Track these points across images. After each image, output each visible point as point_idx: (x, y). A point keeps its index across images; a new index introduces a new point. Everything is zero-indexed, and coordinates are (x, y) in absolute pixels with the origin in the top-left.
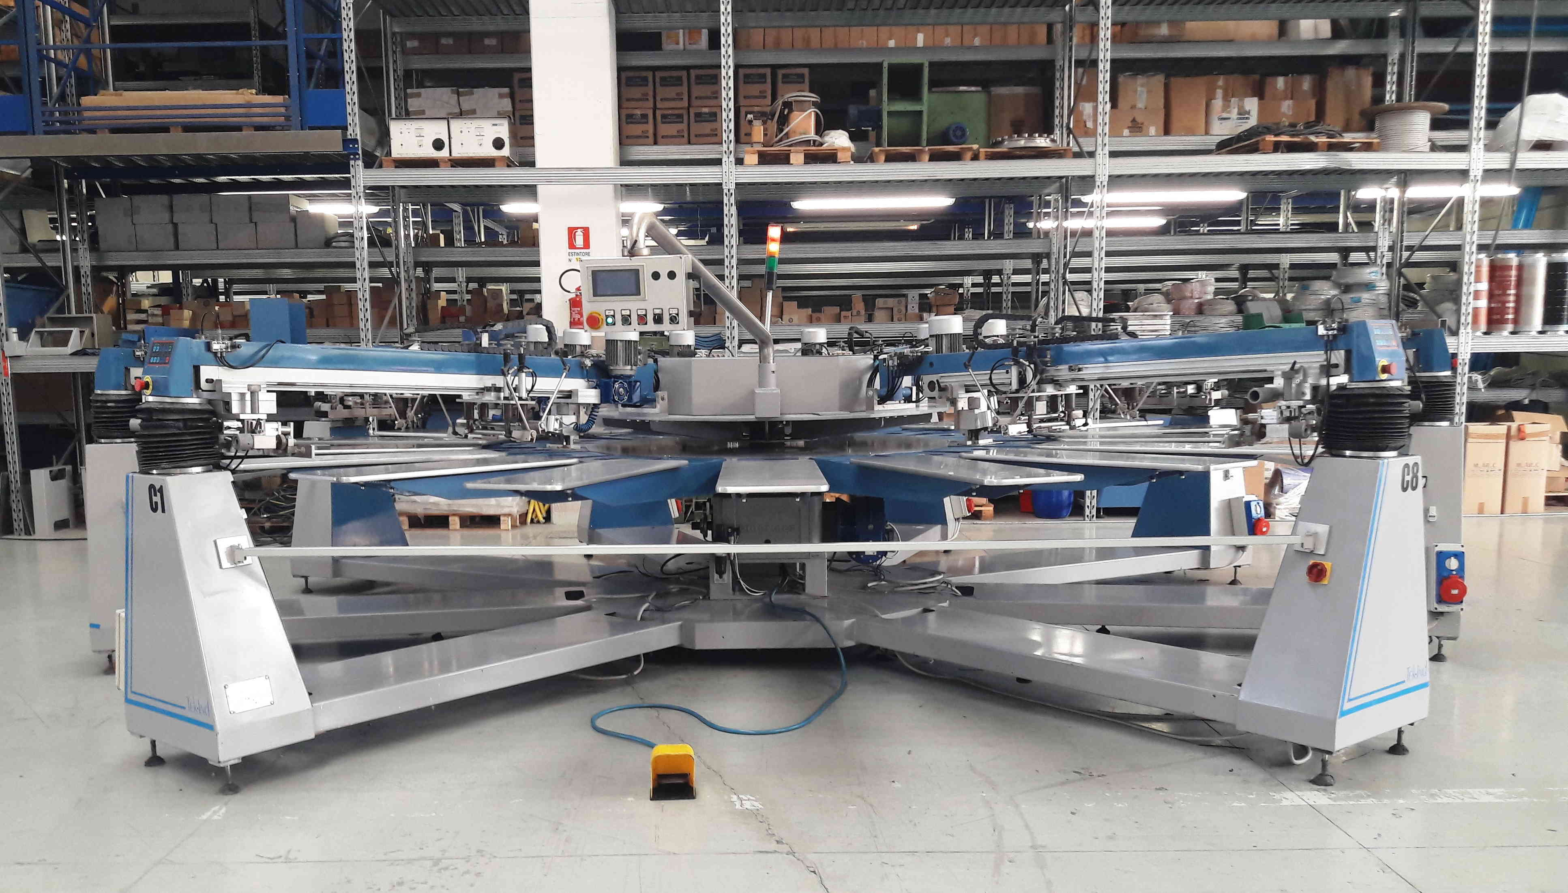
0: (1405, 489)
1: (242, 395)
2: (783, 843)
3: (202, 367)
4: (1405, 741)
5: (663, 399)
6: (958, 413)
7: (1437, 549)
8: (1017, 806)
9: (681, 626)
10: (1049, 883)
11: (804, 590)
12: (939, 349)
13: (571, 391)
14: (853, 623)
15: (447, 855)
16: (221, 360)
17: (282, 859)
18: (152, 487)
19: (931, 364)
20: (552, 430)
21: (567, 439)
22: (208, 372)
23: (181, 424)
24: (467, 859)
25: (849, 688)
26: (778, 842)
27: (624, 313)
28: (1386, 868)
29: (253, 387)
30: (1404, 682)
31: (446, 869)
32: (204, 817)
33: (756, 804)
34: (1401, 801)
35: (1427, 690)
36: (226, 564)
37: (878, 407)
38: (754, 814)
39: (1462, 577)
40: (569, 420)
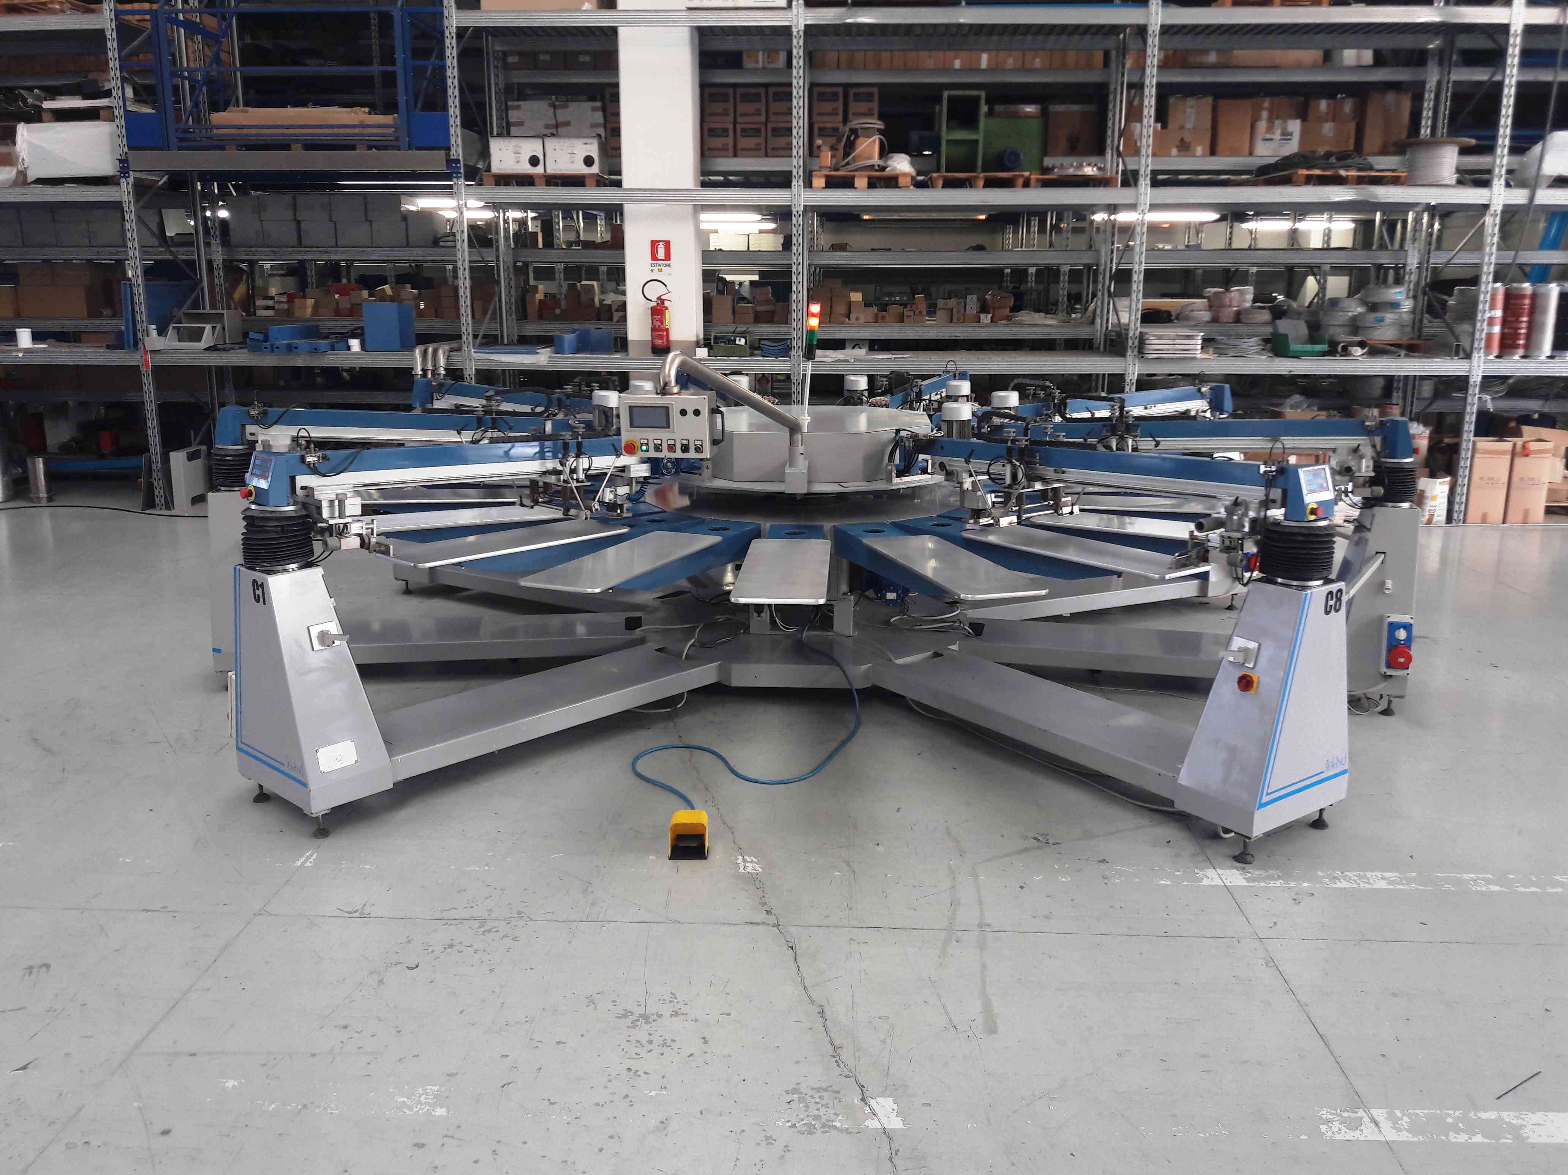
0: (1327, 613)
1: (332, 502)
2: (772, 914)
3: (297, 477)
4: (1325, 816)
5: (707, 468)
6: (963, 492)
7: (1389, 620)
8: (976, 876)
9: (720, 665)
10: (984, 966)
11: (832, 628)
12: (949, 434)
13: (624, 467)
14: (869, 668)
15: (493, 915)
16: (314, 470)
17: (357, 914)
18: (254, 581)
19: (942, 448)
20: (607, 501)
21: (621, 506)
22: (302, 480)
23: (279, 529)
24: (508, 921)
25: (861, 729)
26: (768, 912)
27: (656, 442)
28: (1271, 962)
29: (340, 497)
30: (1322, 773)
31: (489, 931)
32: (299, 863)
33: (757, 867)
34: (1305, 885)
35: (1346, 775)
36: (317, 646)
37: (896, 480)
38: (752, 879)
39: (1409, 648)
40: (623, 490)
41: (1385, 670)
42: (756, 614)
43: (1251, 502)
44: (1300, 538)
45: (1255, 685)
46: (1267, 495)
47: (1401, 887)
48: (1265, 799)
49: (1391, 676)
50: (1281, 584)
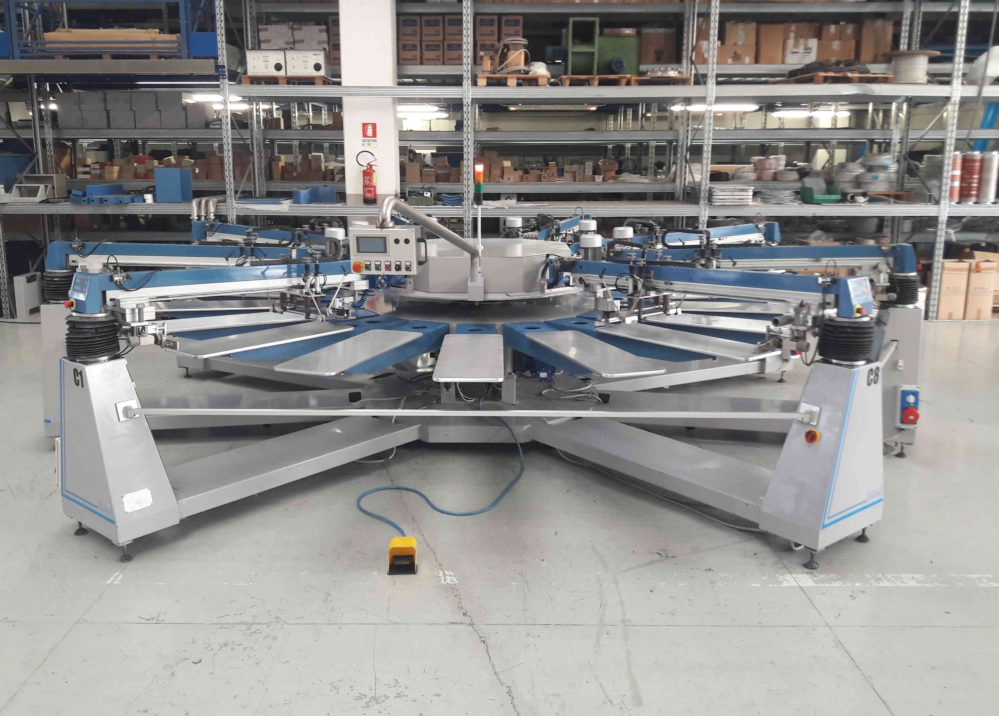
0: (869, 385)
1: (133, 310)
2: (467, 615)
3: (107, 292)
4: (867, 533)
5: (410, 283)
6: (597, 300)
7: (902, 389)
8: (617, 583)
9: (420, 427)
10: (628, 653)
11: (500, 398)
12: (586, 257)
13: (350, 283)
14: (529, 428)
15: (256, 620)
16: (120, 286)
17: (154, 621)
18: (75, 370)
19: (580, 267)
20: (337, 308)
21: (347, 311)
22: (111, 294)
23: (94, 331)
24: (268, 624)
25: (525, 473)
26: (464, 614)
27: (376, 263)
28: (839, 644)
29: (139, 306)
30: (866, 501)
31: (255, 633)
32: (109, 582)
33: (454, 579)
34: (858, 584)
35: (882, 503)
36: (122, 418)
37: (547, 291)
38: (452, 588)
39: (916, 408)
40: (349, 300)
41: (900, 425)
42: (445, 390)
43: (812, 304)
44: (849, 330)
45: (818, 438)
46: (824, 299)
47: (927, 585)
48: (827, 522)
49: (903, 429)
50: (836, 364)
